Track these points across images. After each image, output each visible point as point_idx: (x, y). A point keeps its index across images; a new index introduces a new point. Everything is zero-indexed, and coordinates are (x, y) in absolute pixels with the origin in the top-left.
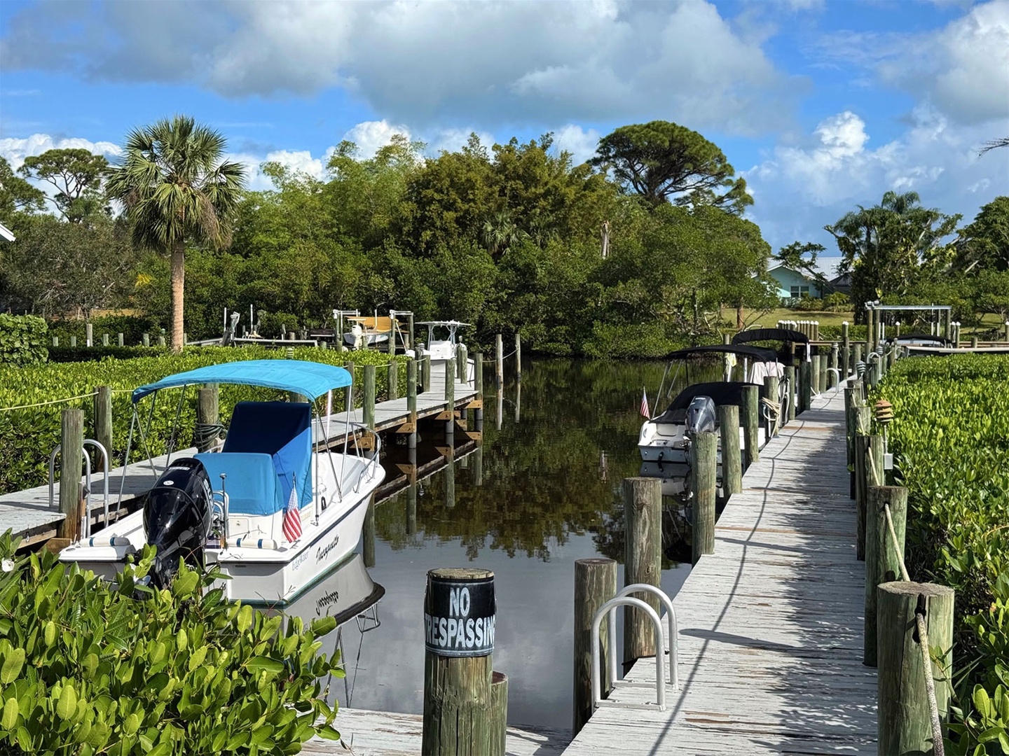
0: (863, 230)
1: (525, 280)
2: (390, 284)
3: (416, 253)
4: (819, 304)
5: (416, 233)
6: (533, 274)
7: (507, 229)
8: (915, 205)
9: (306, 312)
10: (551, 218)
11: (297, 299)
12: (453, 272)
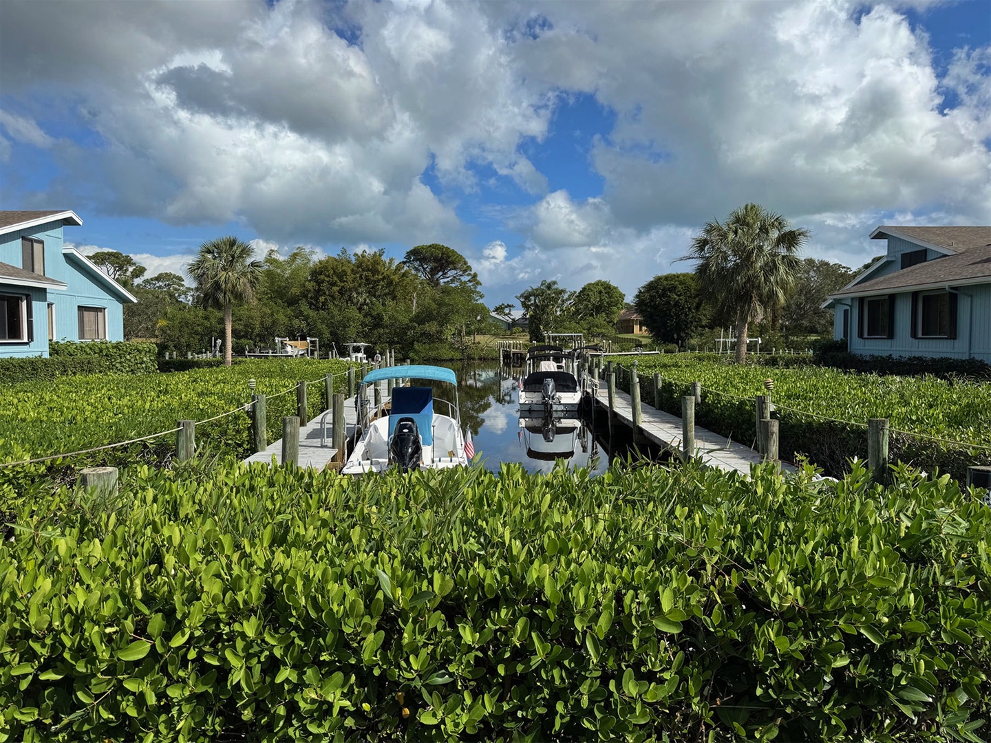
0: (532, 298)
1: (377, 322)
2: (304, 324)
3: (317, 309)
4: (509, 333)
5: (316, 299)
6: (382, 319)
7: (364, 296)
8: (556, 286)
9: (258, 339)
10: (387, 291)
11: (252, 332)
12: (339, 318)
